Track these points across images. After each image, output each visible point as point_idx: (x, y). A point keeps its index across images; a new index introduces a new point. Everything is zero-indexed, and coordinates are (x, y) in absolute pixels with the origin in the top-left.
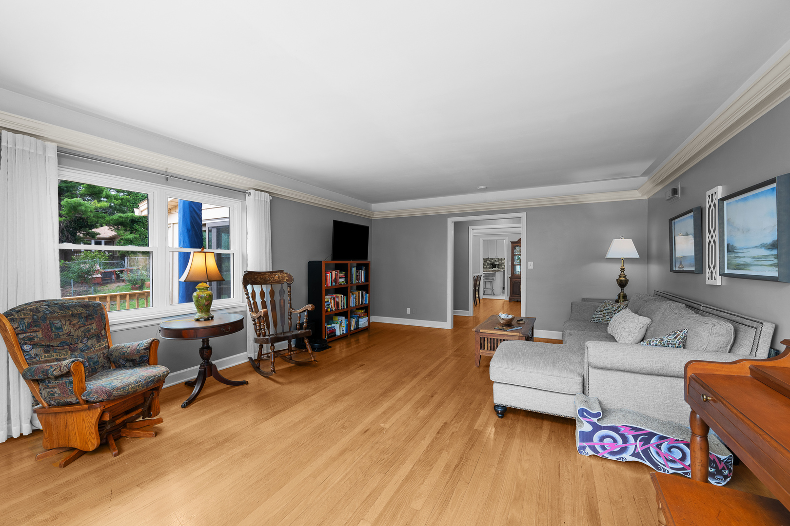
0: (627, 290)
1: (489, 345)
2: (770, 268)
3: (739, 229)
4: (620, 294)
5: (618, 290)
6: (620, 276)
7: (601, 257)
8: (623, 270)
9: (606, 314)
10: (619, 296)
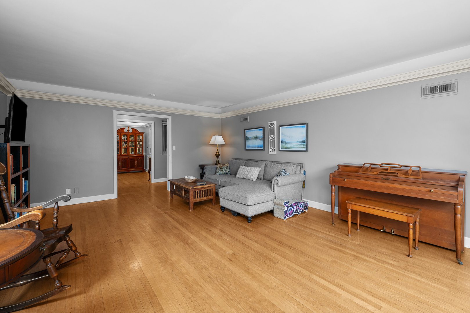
0: (220, 159)
1: (198, 195)
2: (302, 148)
3: (287, 136)
4: (217, 161)
5: (216, 159)
6: (217, 153)
7: (208, 144)
8: (218, 150)
9: (224, 170)
10: (217, 162)
